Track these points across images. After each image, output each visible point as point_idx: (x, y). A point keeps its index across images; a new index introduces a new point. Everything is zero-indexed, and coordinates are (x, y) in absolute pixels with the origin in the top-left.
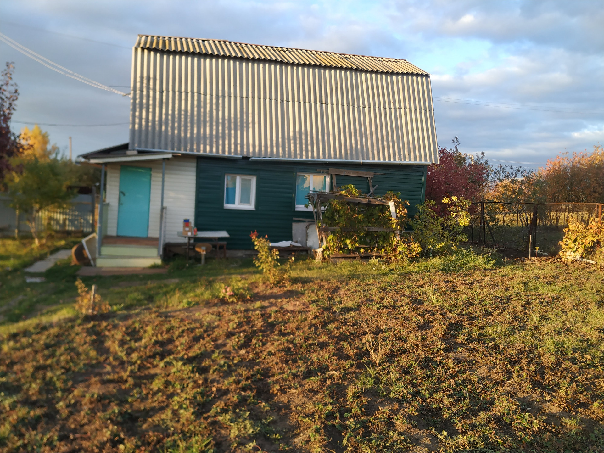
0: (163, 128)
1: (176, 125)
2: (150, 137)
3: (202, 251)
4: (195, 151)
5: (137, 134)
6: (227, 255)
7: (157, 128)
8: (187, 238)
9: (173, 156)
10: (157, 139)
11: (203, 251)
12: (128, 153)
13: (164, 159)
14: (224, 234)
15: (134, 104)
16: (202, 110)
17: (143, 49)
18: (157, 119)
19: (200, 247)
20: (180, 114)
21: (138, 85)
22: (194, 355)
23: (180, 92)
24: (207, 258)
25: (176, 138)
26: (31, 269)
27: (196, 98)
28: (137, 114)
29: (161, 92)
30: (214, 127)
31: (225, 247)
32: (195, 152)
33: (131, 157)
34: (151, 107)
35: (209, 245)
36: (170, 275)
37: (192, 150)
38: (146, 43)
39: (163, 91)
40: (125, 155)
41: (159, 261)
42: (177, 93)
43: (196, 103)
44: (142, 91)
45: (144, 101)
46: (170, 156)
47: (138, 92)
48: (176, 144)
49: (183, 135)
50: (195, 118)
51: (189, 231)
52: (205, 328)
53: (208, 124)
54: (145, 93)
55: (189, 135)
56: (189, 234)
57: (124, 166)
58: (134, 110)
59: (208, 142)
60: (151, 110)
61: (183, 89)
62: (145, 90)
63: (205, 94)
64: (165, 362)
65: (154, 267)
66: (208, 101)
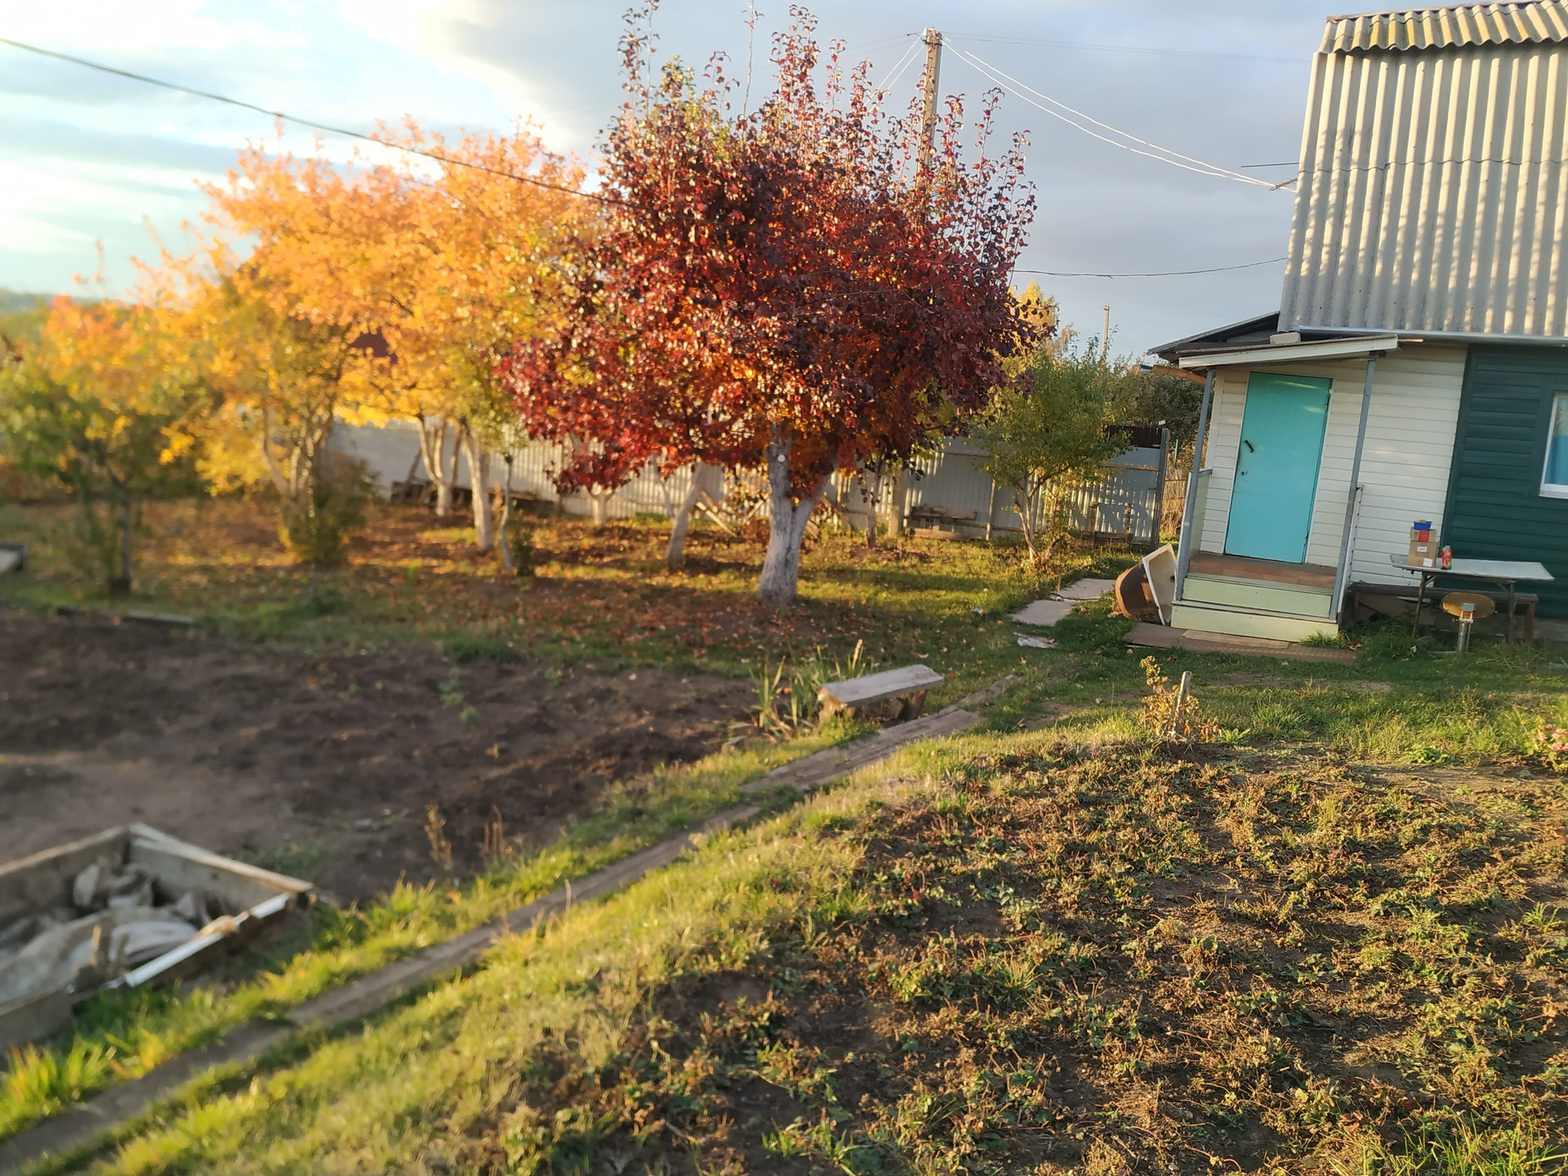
0: (1379, 267)
1: (1417, 256)
2: (1338, 294)
3: (1462, 612)
4: (1468, 328)
5: (1303, 289)
6: (1536, 634)
7: (1361, 268)
8: (1419, 575)
9: (1400, 344)
10: (1356, 298)
11: (1467, 614)
12: (1275, 339)
13: (1372, 353)
14: (1535, 571)
15: (1303, 208)
16: (1501, 209)
17: (1341, 54)
18: (1362, 244)
19: (1457, 603)
20: (1430, 226)
21: (1320, 154)
22: (1468, 900)
23: (1438, 163)
24: (1477, 637)
25: (1413, 297)
26: (1025, 617)
27: (1484, 175)
28: (1309, 233)
29: (1383, 167)
30: (1535, 257)
31: (1532, 609)
32: (1467, 333)
33: (1283, 349)
34: (1349, 212)
35: (1488, 600)
36: (1364, 672)
37: (1457, 324)
38: (1349, 38)
39: (1387, 165)
40: (1266, 345)
41: (1332, 631)
42: (1428, 167)
43: (1482, 190)
44: (1327, 171)
45: (1332, 197)
46: (1392, 345)
47: (1317, 174)
48: (1411, 312)
49: (1433, 284)
50: (1477, 233)
51: (1427, 555)
52: (1490, 832)
53: (1515, 249)
54: (1335, 176)
55: (1452, 283)
56: (1428, 563)
57: (1259, 376)
58: (1301, 225)
59: (1510, 301)
60: (1347, 221)
61: (1447, 154)
62: (1336, 166)
63: (1515, 162)
64: (1385, 903)
65: (1318, 643)
66: (1522, 180)
